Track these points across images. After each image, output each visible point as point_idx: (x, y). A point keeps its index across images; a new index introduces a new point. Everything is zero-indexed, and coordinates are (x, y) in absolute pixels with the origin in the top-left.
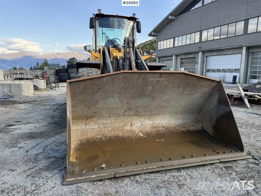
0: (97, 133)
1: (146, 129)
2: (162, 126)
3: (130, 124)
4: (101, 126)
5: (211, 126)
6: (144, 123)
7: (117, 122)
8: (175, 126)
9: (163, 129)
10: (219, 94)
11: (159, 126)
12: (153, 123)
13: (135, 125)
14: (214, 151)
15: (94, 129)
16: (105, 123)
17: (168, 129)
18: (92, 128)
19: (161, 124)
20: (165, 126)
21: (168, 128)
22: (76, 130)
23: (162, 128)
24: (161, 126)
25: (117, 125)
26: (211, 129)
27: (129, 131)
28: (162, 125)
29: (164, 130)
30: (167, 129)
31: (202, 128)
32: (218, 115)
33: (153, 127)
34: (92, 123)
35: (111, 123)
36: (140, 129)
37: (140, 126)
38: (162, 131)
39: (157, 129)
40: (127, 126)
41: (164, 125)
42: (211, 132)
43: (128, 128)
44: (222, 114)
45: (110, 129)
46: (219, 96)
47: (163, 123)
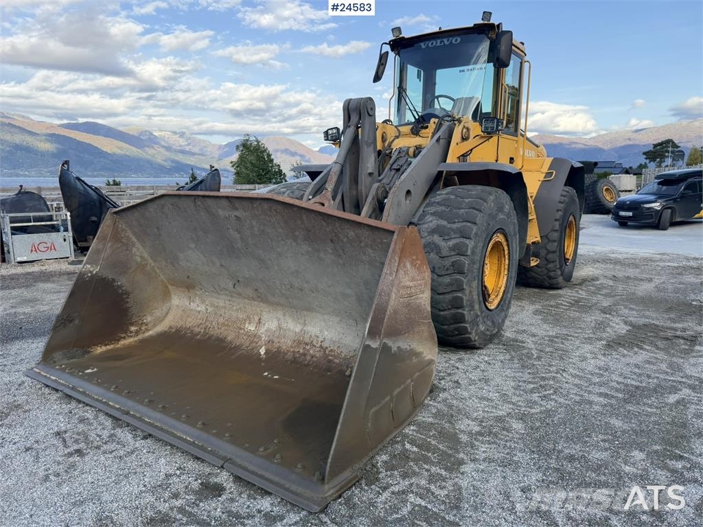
0: (201, 321)
1: (283, 340)
2: (321, 345)
3: (257, 318)
4: (210, 309)
6: (284, 325)
7: (235, 308)
8: (351, 354)
9: (318, 355)
11: (314, 343)
12: (303, 332)
13: (266, 326)
15: (199, 312)
16: (216, 305)
17: (330, 358)
18: (197, 309)
19: (320, 340)
20: (327, 348)
21: (332, 356)
22: (177, 306)
23: (318, 349)
24: (319, 344)
25: (234, 314)
27: (249, 336)
28: (322, 342)
29: (316, 357)
30: (326, 356)
33: (299, 343)
34: (198, 301)
35: (225, 308)
36: (271, 337)
37: (274, 329)
38: (313, 357)
39: (304, 348)
40: (250, 323)
41: (325, 345)
43: (252, 328)
45: (221, 320)
47: (325, 339)
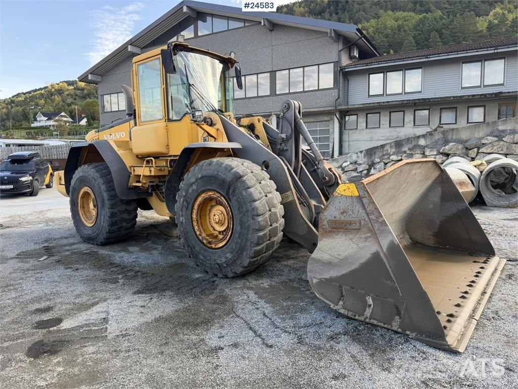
5: (430, 233)
10: (442, 187)
14: (475, 262)
26: (431, 237)
31: (411, 238)
32: (443, 216)
42: (431, 242)
44: (451, 214)
46: (442, 190)
